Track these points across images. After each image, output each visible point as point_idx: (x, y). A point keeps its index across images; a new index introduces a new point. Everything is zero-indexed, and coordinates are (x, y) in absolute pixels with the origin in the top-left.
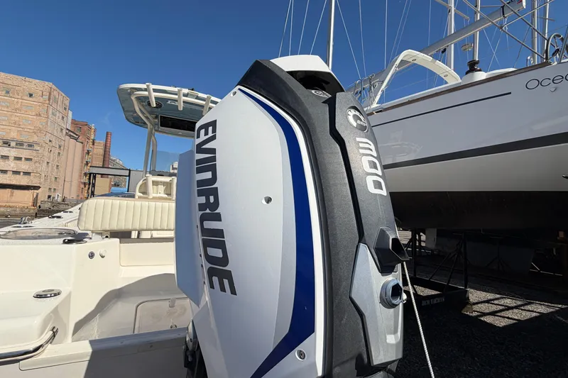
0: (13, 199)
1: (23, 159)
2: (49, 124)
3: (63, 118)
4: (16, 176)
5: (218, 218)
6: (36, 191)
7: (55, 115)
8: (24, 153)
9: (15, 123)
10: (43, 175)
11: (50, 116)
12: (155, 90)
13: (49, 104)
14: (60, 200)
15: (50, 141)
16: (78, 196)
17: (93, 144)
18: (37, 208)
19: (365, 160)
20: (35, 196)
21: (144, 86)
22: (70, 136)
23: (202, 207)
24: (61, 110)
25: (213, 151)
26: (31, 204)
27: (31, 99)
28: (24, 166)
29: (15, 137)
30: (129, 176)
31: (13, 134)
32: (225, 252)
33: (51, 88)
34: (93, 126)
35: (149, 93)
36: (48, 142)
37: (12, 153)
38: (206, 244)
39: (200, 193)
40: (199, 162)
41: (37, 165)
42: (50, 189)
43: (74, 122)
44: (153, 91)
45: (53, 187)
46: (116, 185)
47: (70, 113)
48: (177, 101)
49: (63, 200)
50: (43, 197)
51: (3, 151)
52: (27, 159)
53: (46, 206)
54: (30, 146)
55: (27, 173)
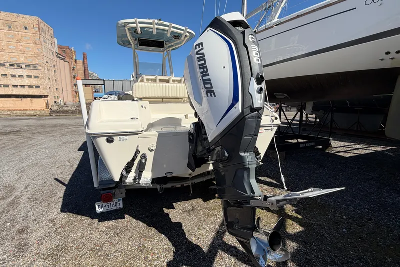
0: (34, 105)
1: (33, 77)
2: (44, 49)
3: (52, 44)
4: (31, 88)
5: (208, 75)
6: (46, 98)
7: (46, 42)
8: (33, 72)
9: (21, 51)
10: (48, 87)
11: (43, 43)
12: (140, 23)
13: (40, 34)
14: (63, 103)
15: (47, 62)
16: (74, 100)
17: (76, 63)
18: (50, 110)
19: (254, 52)
20: (47, 102)
21: (133, 20)
22: (60, 57)
23: (202, 73)
24: (49, 38)
25: (203, 53)
26: (45, 107)
27: (27, 31)
28: (34, 82)
29: (24, 61)
30: (104, 84)
31: (22, 59)
32: (212, 85)
33: (38, 21)
34: (73, 48)
35: (137, 24)
36: (46, 63)
37: (25, 72)
38: (205, 84)
39: (200, 68)
40: (198, 58)
41: (43, 80)
42: (55, 96)
43: (60, 47)
44: (139, 23)
45: (57, 95)
46: (97, 91)
47: (56, 39)
48: (152, 28)
49: (65, 104)
50: (52, 102)
51: (18, 72)
52: (36, 77)
53: (55, 108)
54: (35, 67)
55: (38, 87)
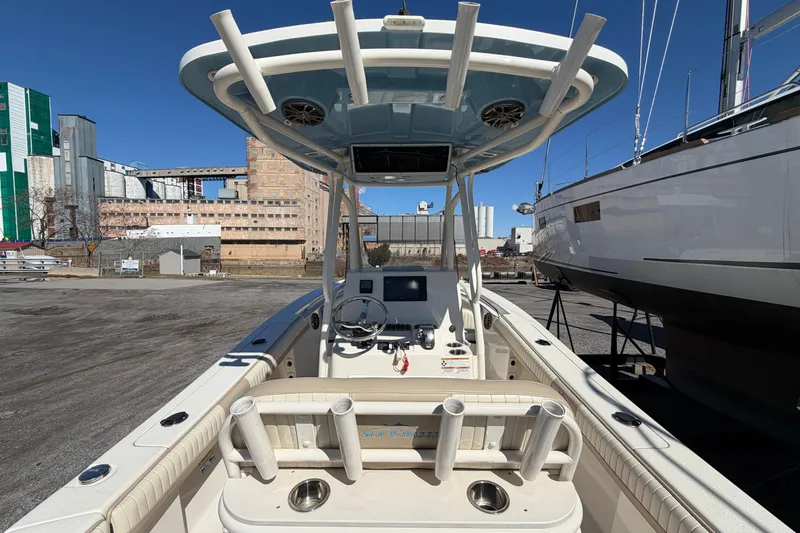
0: (288, 254)
1: (283, 216)
4: (287, 232)
6: (303, 245)
8: (291, 210)
9: (281, 183)
10: (307, 229)
12: (262, 51)
15: (308, 196)
18: (305, 261)
20: (303, 249)
22: (323, 188)
26: (301, 257)
28: (292, 223)
29: (283, 196)
30: (377, 222)
31: (282, 194)
37: (283, 211)
41: (301, 220)
42: (313, 242)
44: (253, 54)
45: (315, 239)
46: (366, 233)
50: (309, 251)
51: (276, 210)
52: (293, 216)
53: (312, 258)
54: (294, 203)
55: (295, 229)
